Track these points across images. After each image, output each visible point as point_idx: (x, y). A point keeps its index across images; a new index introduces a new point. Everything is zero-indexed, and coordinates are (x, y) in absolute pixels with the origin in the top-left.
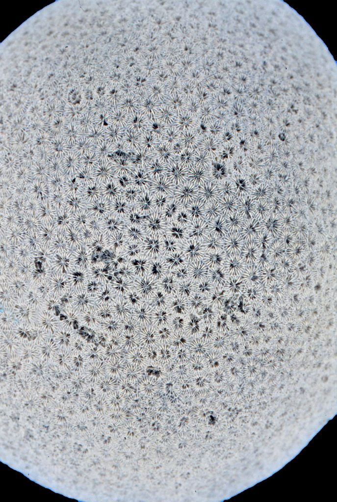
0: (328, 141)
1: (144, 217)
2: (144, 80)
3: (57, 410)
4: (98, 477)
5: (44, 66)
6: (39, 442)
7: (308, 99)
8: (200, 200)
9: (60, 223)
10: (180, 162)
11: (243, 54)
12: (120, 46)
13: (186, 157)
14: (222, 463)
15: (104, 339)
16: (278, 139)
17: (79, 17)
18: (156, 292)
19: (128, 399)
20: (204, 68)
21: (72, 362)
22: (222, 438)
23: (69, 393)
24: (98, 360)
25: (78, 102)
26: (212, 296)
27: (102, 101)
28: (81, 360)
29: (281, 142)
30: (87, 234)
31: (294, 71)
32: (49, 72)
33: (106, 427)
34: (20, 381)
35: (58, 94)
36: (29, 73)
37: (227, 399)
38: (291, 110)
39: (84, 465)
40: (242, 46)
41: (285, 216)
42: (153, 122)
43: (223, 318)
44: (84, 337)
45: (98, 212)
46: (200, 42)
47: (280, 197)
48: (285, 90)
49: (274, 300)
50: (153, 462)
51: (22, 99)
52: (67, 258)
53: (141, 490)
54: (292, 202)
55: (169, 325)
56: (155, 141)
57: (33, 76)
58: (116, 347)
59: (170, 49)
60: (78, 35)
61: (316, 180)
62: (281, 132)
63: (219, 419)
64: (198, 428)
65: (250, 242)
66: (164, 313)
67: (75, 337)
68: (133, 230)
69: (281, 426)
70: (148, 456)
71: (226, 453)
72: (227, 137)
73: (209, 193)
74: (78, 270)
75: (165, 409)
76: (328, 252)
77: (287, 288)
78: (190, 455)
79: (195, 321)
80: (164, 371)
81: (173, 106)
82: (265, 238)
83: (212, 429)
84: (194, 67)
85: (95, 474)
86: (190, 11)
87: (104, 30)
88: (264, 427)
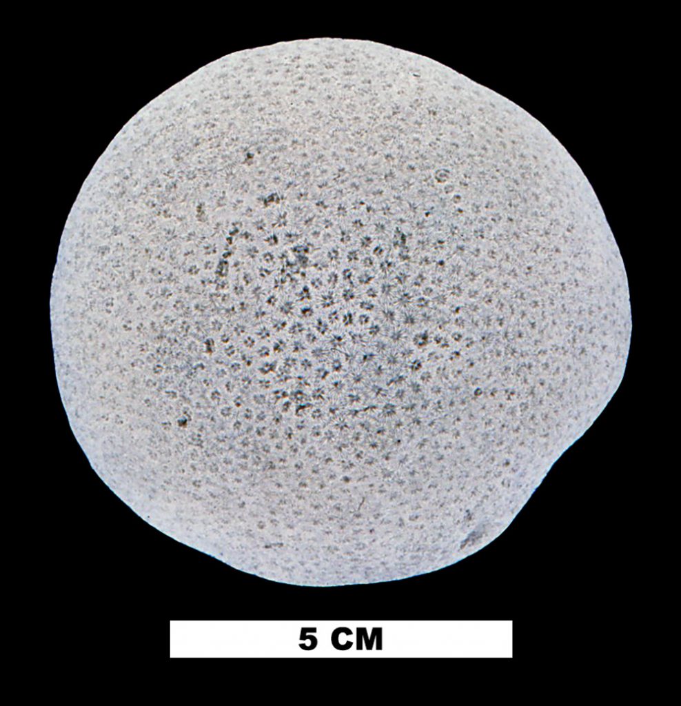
0: (493, 441)
1: (351, 283)
2: (482, 237)
3: (139, 268)
4: (87, 334)
5: (464, 135)
6: (101, 263)
7: (527, 407)
8: (387, 330)
9: (318, 204)
10: (416, 298)
11: (546, 326)
12: (508, 202)
13: (423, 302)
14: (144, 452)
15: (223, 287)
16: (475, 388)
17: (525, 152)
18: (286, 319)
19: (174, 331)
20: (516, 292)
21: (191, 264)
22: (168, 439)
23: (160, 273)
24: (201, 287)
25: (439, 181)
26: (301, 375)
27: (448, 204)
28: (196, 272)
29: (473, 393)
30: (316, 234)
31: (550, 384)
32: (460, 143)
33: (140, 321)
34: (154, 222)
35: (440, 159)
36: (452, 123)
37: (209, 429)
38: (509, 393)
39: (94, 315)
40: (554, 323)
41: (403, 420)
42: (445, 260)
43: (284, 394)
44: (218, 267)
45: (340, 237)
46: (540, 280)
47: (419, 408)
48: (525, 381)
49: (318, 438)
50: (121, 381)
51: (423, 125)
52: (287, 224)
53: (88, 383)
54: (419, 422)
55: (259, 344)
56: (427, 267)
57: (450, 127)
58: (220, 301)
59: (523, 252)
60: (507, 157)
61: (449, 440)
62: (483, 390)
63: (186, 429)
64: (170, 411)
65: (365, 394)
66: (268, 335)
67: (215, 259)
68: (336, 276)
69: (200, 498)
70: (126, 373)
71: (155, 451)
72: (457, 337)
73: (397, 337)
74: (279, 238)
75: (177, 371)
76: (385, 476)
77: (335, 447)
78: (141, 415)
79: (272, 367)
80: (214, 355)
81: (467, 273)
82: (374, 407)
83: (175, 425)
84: (513, 281)
85: (88, 330)
86: (569, 260)
87: (519, 182)
88: (193, 479)
